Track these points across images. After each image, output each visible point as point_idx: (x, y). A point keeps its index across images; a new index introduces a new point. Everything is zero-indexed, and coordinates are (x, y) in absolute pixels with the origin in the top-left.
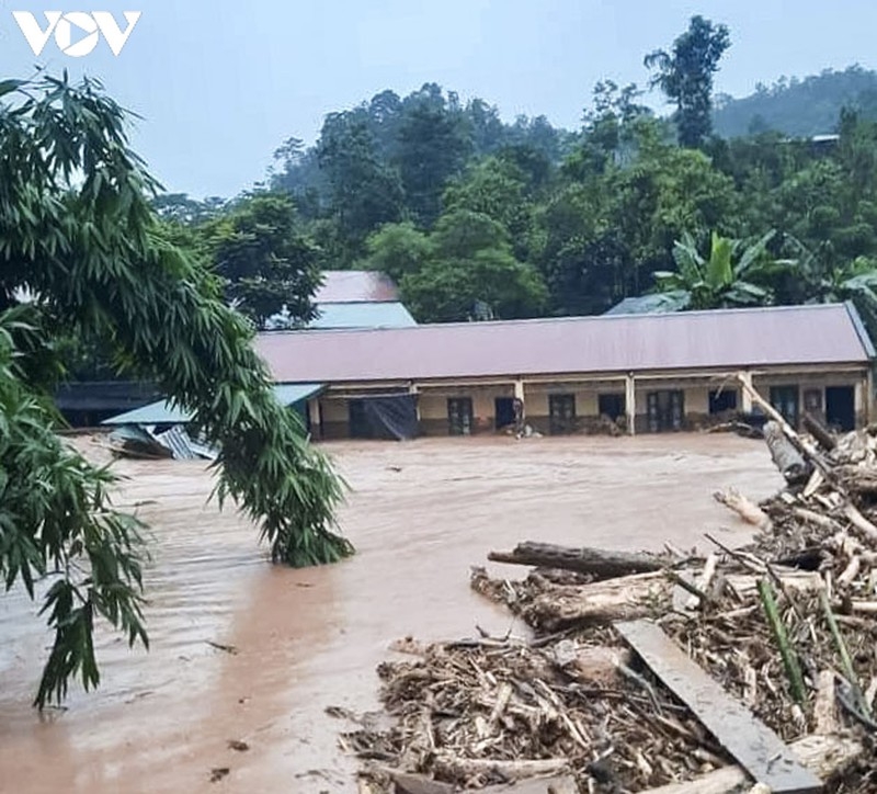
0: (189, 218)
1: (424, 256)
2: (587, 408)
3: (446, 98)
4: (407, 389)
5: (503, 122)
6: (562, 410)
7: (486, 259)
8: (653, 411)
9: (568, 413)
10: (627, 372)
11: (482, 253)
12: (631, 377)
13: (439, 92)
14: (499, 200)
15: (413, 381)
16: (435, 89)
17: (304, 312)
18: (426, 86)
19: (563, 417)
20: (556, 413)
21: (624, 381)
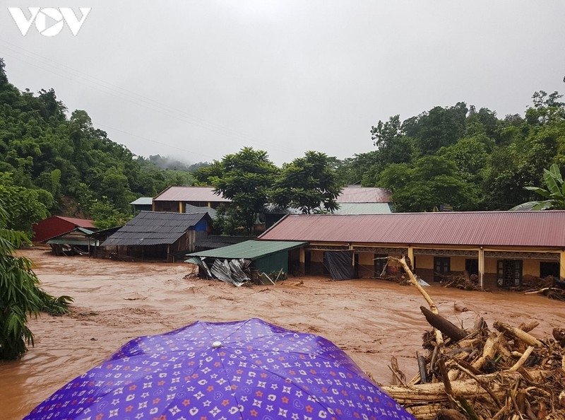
0: (336, 167)
1: (408, 179)
2: (458, 266)
3: (469, 108)
4: (348, 248)
5: (499, 119)
6: (442, 267)
7: (439, 180)
8: (501, 272)
9: (446, 269)
10: (479, 246)
11: (437, 178)
12: (481, 250)
13: (465, 106)
14: (469, 152)
15: (351, 243)
16: (463, 105)
17: (332, 206)
18: (458, 104)
19: (442, 271)
20: (438, 268)
21: (478, 251)
